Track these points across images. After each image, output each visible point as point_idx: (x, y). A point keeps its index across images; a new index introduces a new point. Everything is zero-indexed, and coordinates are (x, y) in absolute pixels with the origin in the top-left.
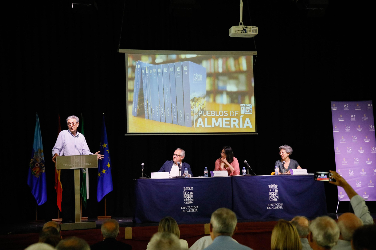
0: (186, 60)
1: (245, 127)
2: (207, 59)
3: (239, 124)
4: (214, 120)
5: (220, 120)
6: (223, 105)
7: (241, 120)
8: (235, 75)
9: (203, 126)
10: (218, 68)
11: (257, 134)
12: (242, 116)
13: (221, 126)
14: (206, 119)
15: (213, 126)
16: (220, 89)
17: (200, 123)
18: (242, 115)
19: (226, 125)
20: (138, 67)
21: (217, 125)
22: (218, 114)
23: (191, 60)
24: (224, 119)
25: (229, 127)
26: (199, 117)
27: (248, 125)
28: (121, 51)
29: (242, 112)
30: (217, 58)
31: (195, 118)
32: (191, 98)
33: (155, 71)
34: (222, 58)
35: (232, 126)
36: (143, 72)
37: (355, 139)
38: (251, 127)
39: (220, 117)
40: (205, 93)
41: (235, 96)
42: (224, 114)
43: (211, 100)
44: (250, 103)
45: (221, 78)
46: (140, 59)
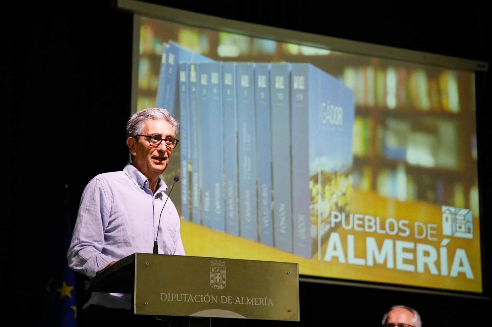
0: (300, 59)
1: (454, 273)
2: (358, 65)
3: (438, 264)
4: (371, 243)
5: (388, 244)
6: (398, 204)
7: (444, 252)
8: (429, 121)
9: (342, 260)
10: (385, 94)
11: (487, 298)
12: (445, 242)
13: (390, 265)
14: (351, 239)
15: (370, 263)
16: (390, 155)
17: (335, 249)
18: (447, 237)
19: (406, 261)
20: (168, 59)
21: (380, 260)
22: (383, 227)
23: (315, 60)
24: (400, 245)
25: (411, 268)
26: (333, 230)
27: (462, 269)
28: (122, 3)
29: (447, 229)
30: (383, 68)
31: (321, 233)
32: (312, 173)
33: (215, 78)
34: (397, 67)
35: (421, 269)
36: (183, 78)
38: (470, 275)
39: (388, 236)
40: (350, 161)
41: (427, 180)
42: (400, 230)
43: (366, 184)
44: (467, 206)
45: (393, 124)
46: (176, 38)
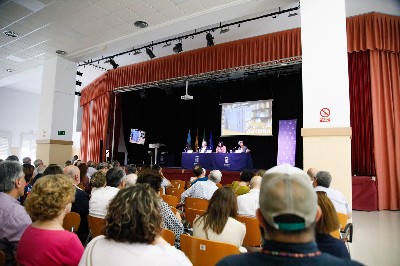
0: (244, 105)
1: (267, 132)
2: (252, 104)
3: (265, 131)
4: (254, 130)
5: (257, 129)
6: (258, 123)
7: (266, 129)
8: (264, 110)
9: (250, 132)
10: (257, 107)
12: (266, 128)
13: (257, 132)
14: (251, 129)
15: (254, 132)
16: (257, 117)
17: (249, 131)
18: (266, 127)
19: (259, 132)
20: (226, 110)
21: (255, 132)
22: (256, 127)
23: (246, 105)
24: (258, 129)
25: (260, 132)
26: (248, 129)
27: (269, 132)
28: (220, 104)
29: (266, 126)
30: (256, 104)
31: (247, 129)
32: (245, 121)
33: (232, 111)
34: (258, 103)
35: (262, 132)
36: (228, 112)
37: (287, 137)
38: (270, 132)
39: (257, 128)
40: (251, 118)
41: (263, 119)
42: (259, 127)
43: (253, 121)
44: (270, 122)
45: (258, 112)
46: (227, 107)
